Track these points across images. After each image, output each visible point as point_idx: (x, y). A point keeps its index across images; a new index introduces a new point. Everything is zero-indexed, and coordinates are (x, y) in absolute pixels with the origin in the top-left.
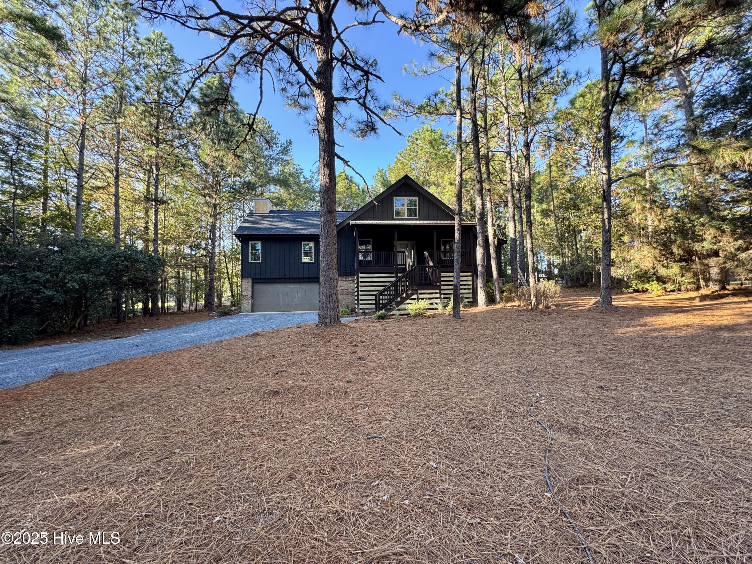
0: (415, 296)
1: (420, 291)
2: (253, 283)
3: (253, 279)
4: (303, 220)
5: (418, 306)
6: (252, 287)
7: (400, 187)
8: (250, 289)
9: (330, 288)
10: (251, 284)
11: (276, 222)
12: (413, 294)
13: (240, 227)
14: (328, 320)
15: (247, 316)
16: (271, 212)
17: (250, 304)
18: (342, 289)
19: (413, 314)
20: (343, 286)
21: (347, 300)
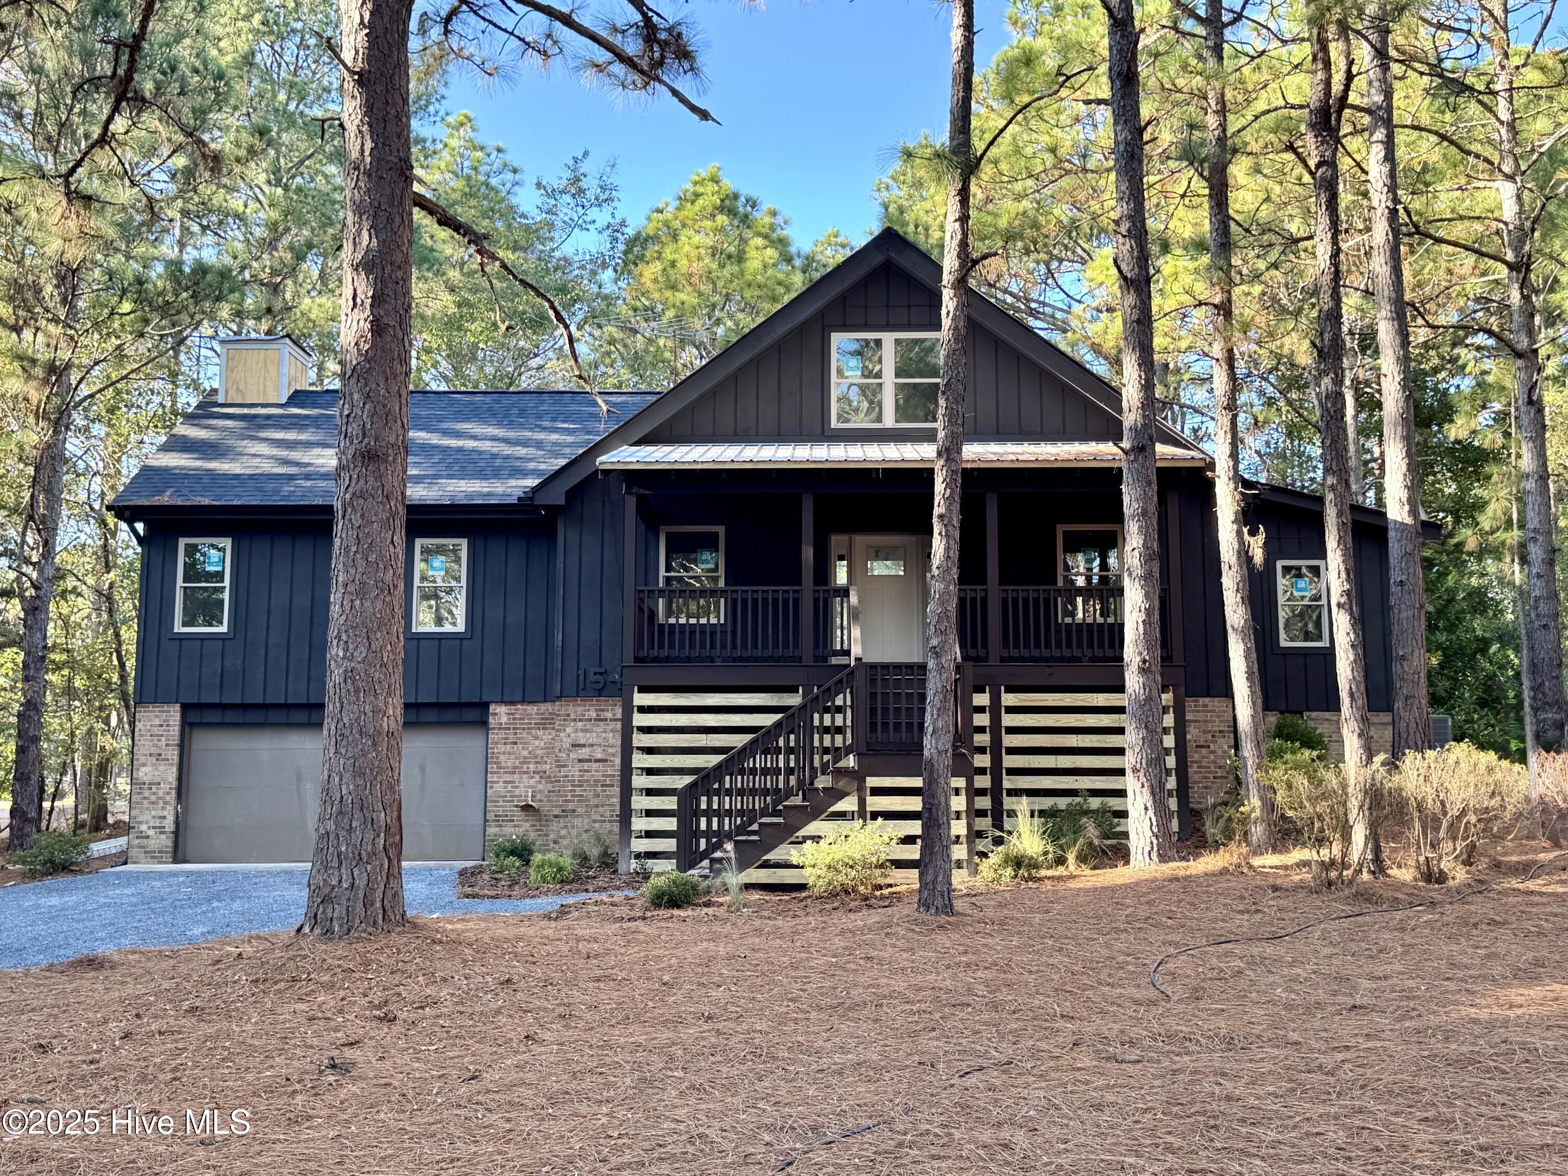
0: (848, 804)
1: (873, 782)
2: (187, 726)
3: (185, 707)
6: (183, 746)
7: (865, 283)
8: (173, 755)
11: (308, 445)
12: (841, 795)
13: (147, 472)
15: (149, 875)
16: (298, 398)
17: (169, 823)
18: (580, 761)
19: (820, 887)
20: (584, 746)
21: (601, 809)
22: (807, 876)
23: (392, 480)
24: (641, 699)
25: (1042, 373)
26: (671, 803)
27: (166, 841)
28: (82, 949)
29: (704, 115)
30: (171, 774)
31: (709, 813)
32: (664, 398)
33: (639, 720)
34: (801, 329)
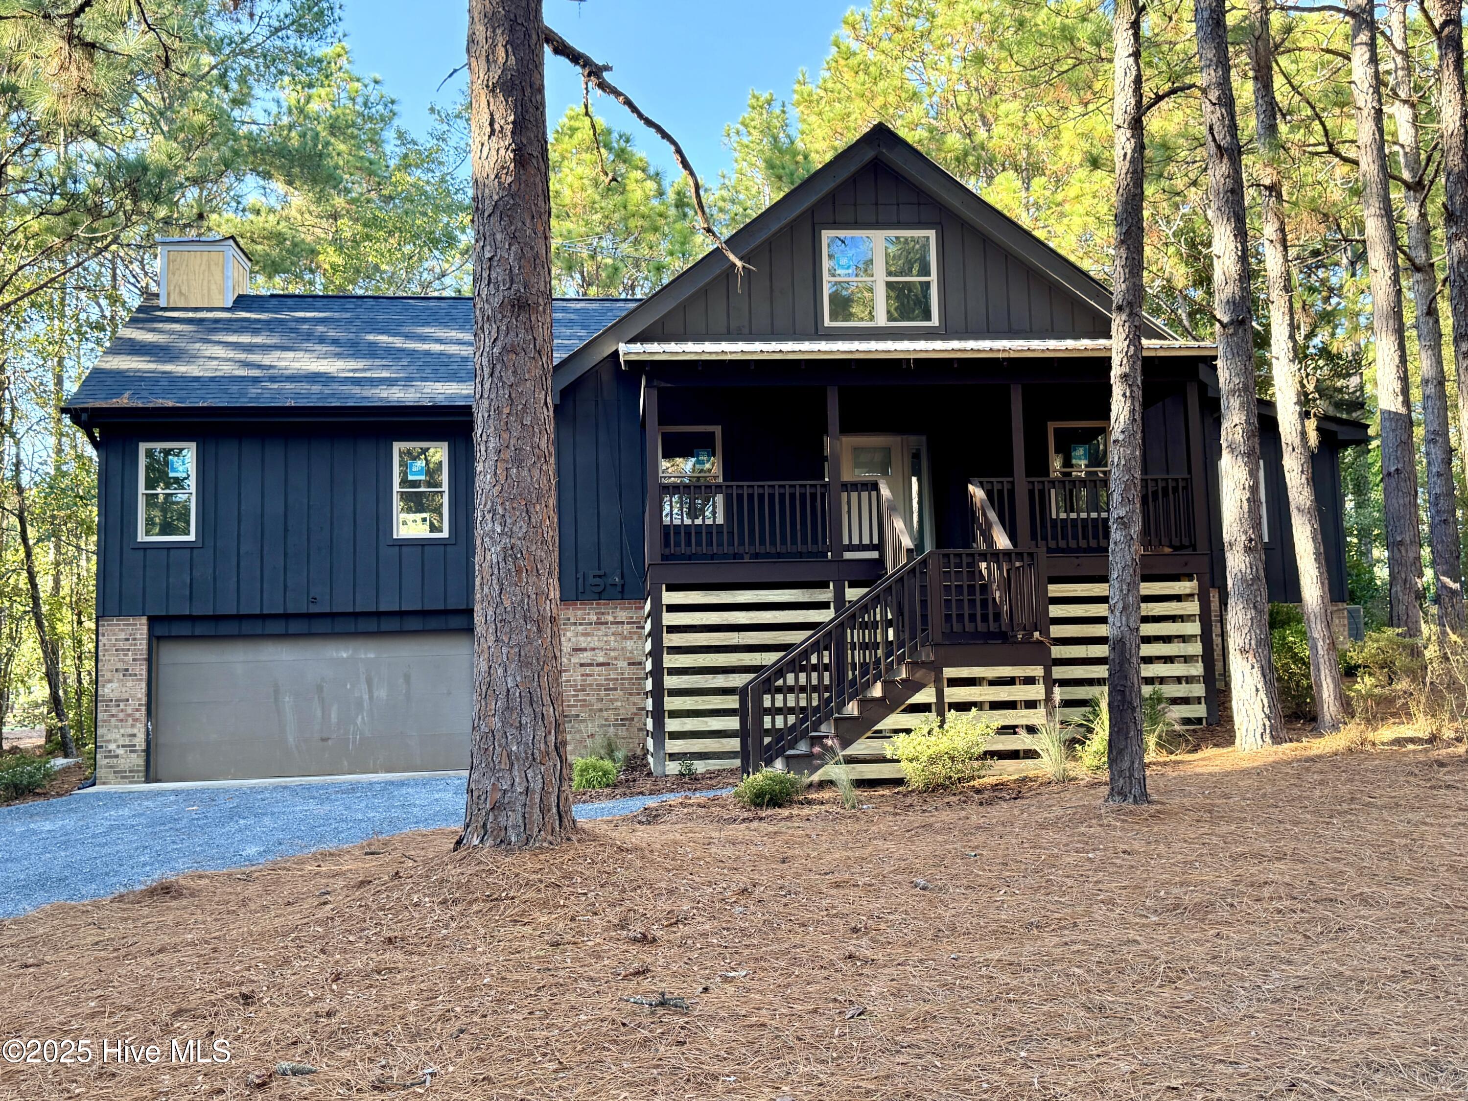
0: (926, 696)
1: (950, 672)
2: (155, 639)
3: (153, 621)
4: (398, 342)
5: (942, 743)
6: (151, 661)
7: (853, 180)
8: (141, 670)
9: (524, 663)
10: (143, 645)
11: (265, 348)
12: (918, 687)
13: (97, 373)
14: (513, 818)
15: (121, 799)
16: (243, 302)
17: (140, 742)
18: (582, 665)
19: (916, 781)
20: (585, 650)
21: (605, 714)
23: (541, 333)
24: (670, 598)
27: (137, 760)
28: (157, 876)
30: (140, 690)
31: (774, 711)
33: (669, 619)
34: (792, 226)
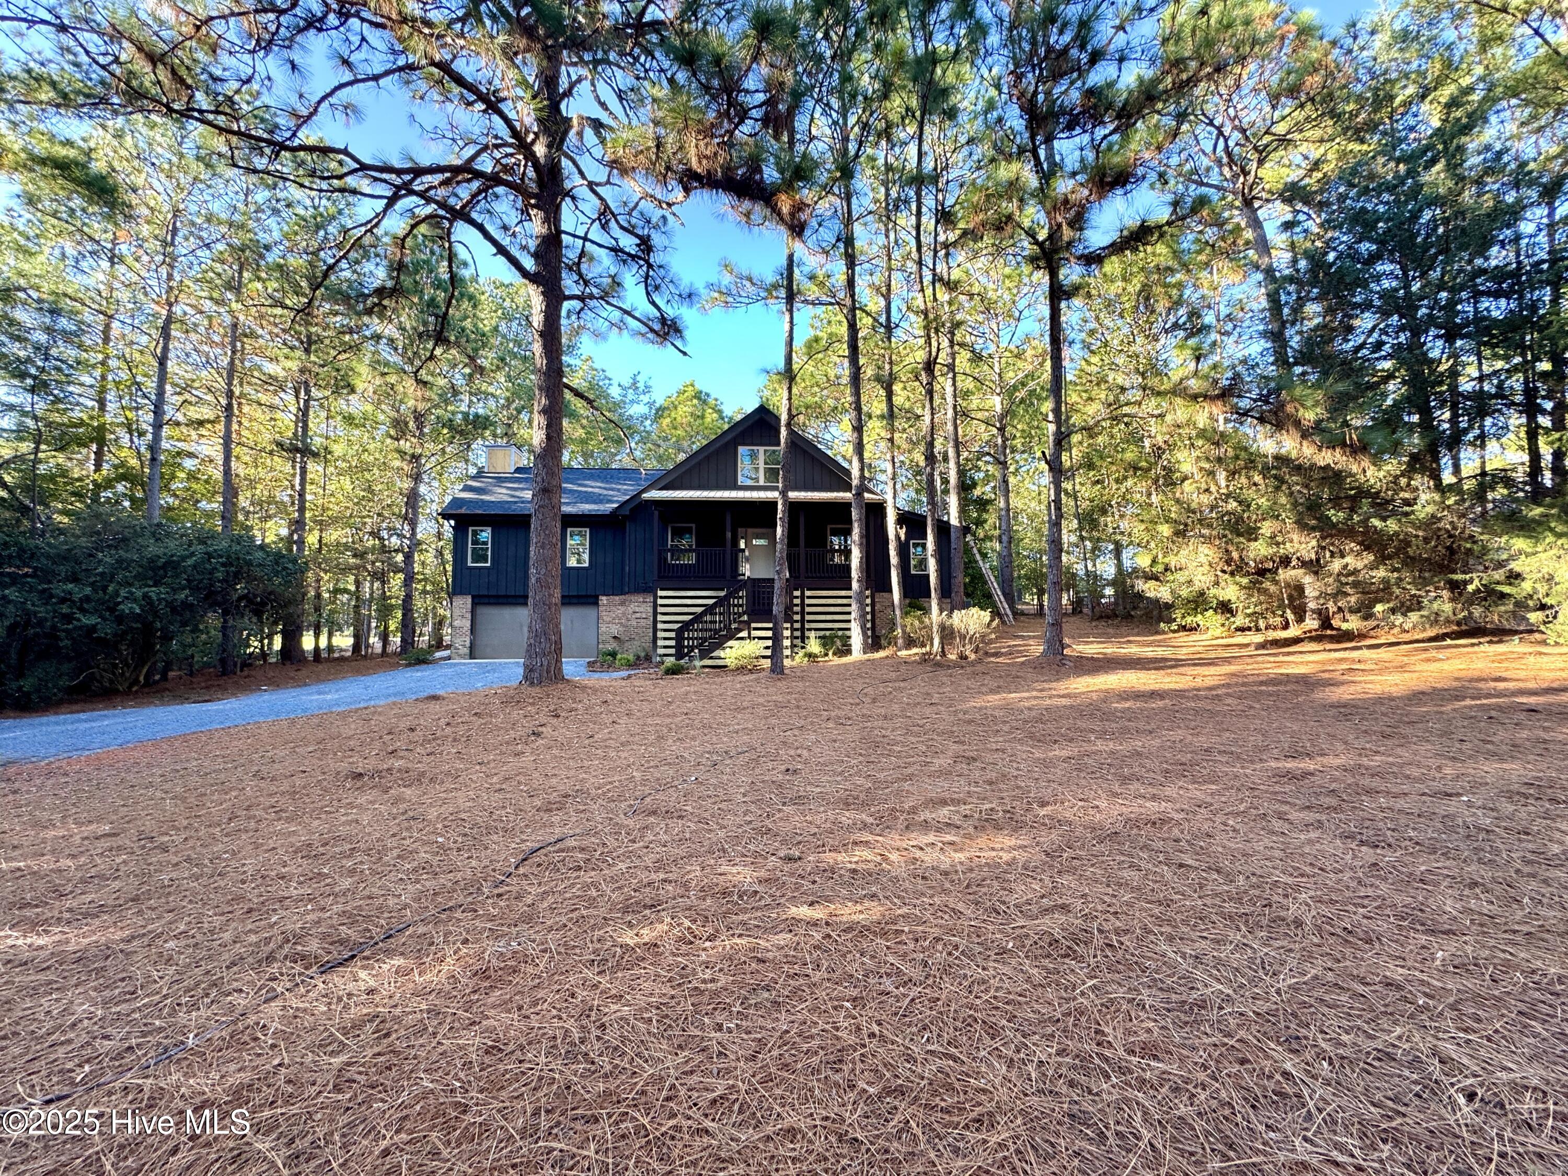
0: (744, 634)
1: (753, 625)
2: (474, 604)
3: (473, 598)
5: (740, 652)
6: (473, 612)
7: (751, 427)
8: (469, 616)
10: (470, 606)
12: (741, 630)
13: (455, 500)
14: (536, 675)
15: (461, 665)
16: (518, 470)
17: (468, 644)
18: (637, 618)
19: (733, 666)
20: (638, 612)
21: (645, 638)
22: (728, 662)
23: (554, 501)
24: (660, 593)
25: (822, 465)
26: (673, 635)
27: (467, 651)
28: (432, 692)
29: (685, 354)
30: (468, 624)
31: (688, 639)
32: (669, 472)
33: (660, 601)
34: (726, 445)
